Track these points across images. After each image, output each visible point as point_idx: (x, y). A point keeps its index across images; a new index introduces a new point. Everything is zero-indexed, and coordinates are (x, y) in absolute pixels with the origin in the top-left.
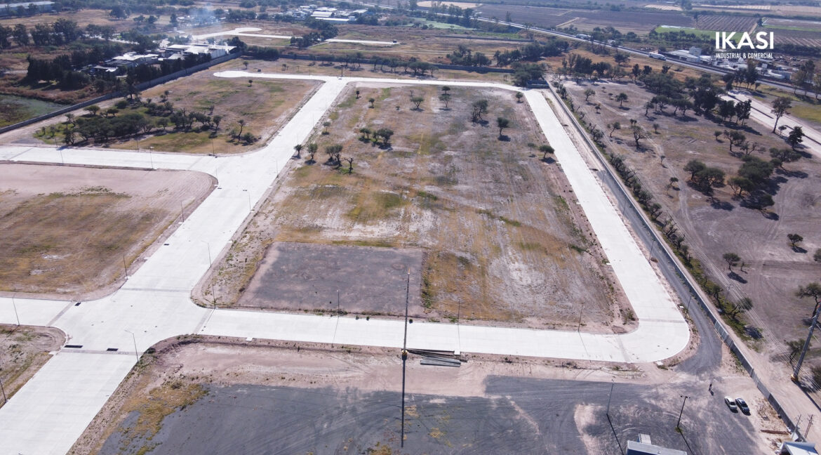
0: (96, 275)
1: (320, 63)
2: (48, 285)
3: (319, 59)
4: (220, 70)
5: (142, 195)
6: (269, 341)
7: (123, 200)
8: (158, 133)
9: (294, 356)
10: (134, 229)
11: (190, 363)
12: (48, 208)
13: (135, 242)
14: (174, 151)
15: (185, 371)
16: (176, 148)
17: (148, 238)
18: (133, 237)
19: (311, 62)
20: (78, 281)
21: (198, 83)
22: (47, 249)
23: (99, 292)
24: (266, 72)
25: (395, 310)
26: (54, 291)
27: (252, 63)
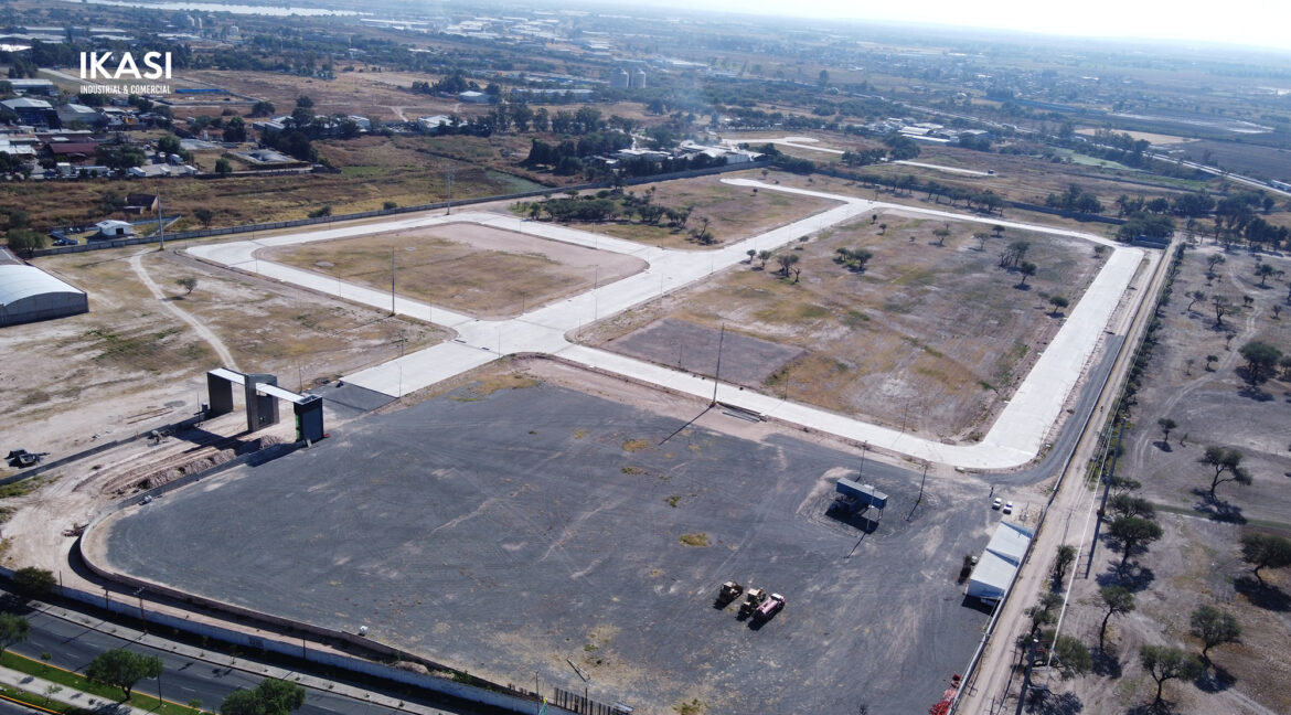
0: (501, 308)
1: (862, 184)
2: (462, 307)
3: (860, 179)
4: (733, 177)
5: (575, 264)
6: (606, 371)
7: (554, 266)
8: (621, 222)
9: (622, 384)
10: (550, 286)
11: (537, 369)
12: (489, 260)
13: (544, 294)
14: (627, 238)
15: (529, 372)
16: (630, 237)
17: (558, 294)
18: (545, 291)
19: (850, 182)
20: (485, 309)
21: (698, 186)
22: (474, 285)
23: (497, 317)
24: (783, 185)
25: (734, 379)
26: (465, 311)
27: (771, 174)
